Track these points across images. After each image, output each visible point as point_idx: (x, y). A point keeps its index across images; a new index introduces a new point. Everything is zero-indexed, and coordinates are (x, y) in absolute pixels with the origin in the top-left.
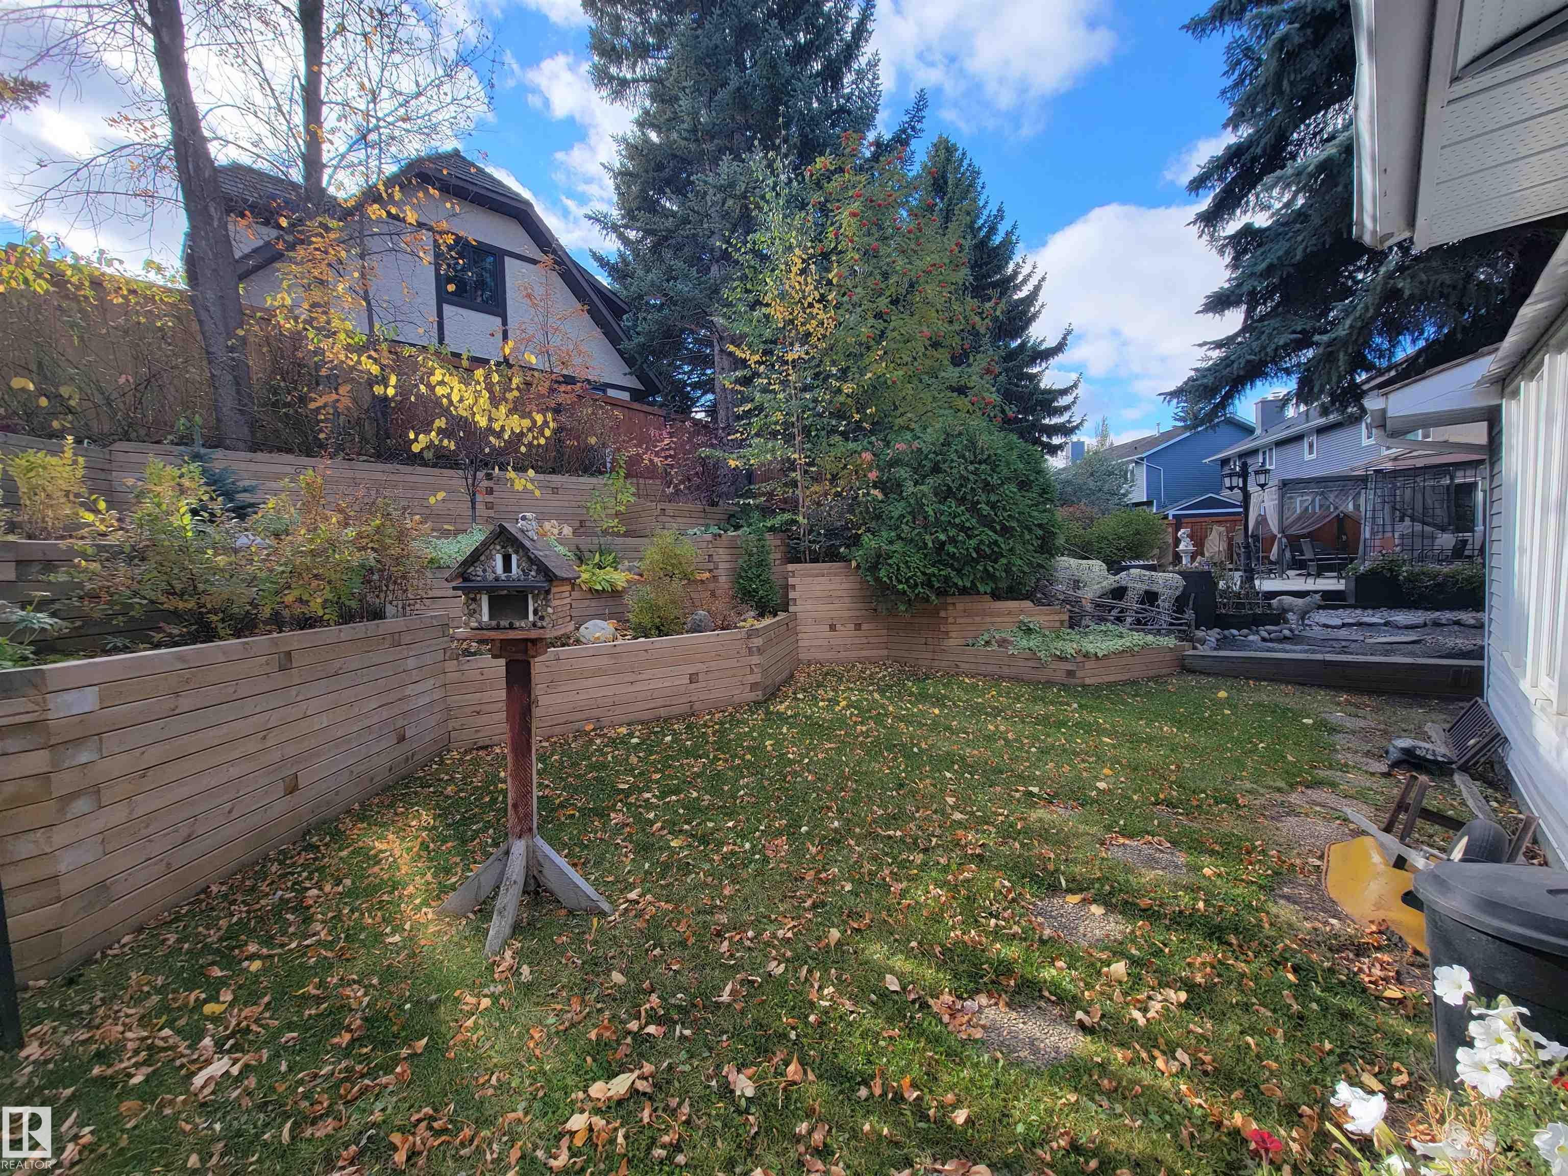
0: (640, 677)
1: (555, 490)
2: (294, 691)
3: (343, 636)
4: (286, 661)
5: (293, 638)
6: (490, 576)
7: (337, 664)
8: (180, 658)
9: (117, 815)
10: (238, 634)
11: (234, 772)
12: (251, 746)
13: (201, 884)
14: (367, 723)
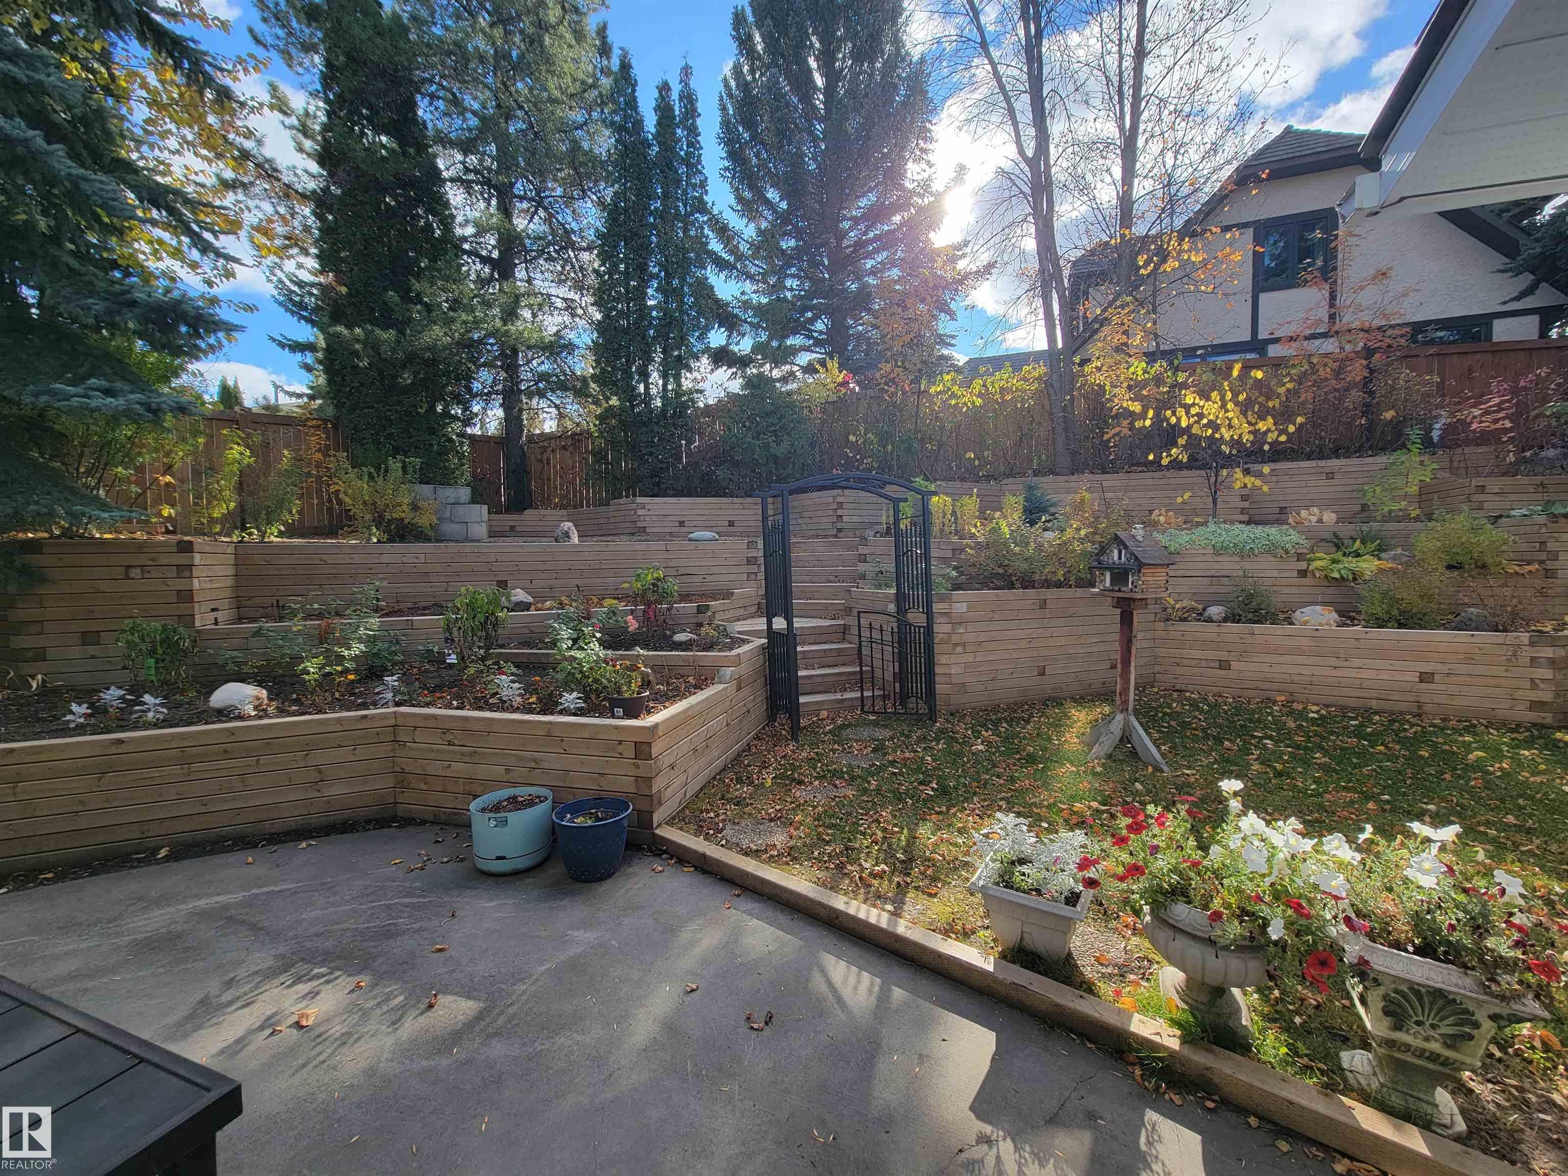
0: (1345, 664)
1: (1330, 476)
2: (1046, 621)
3: (1078, 595)
4: (1043, 604)
5: (1050, 594)
6: (1111, 561)
7: (1072, 611)
8: (997, 595)
9: (970, 658)
10: (1025, 587)
11: (1015, 655)
12: (1023, 644)
13: (997, 702)
14: (1089, 650)
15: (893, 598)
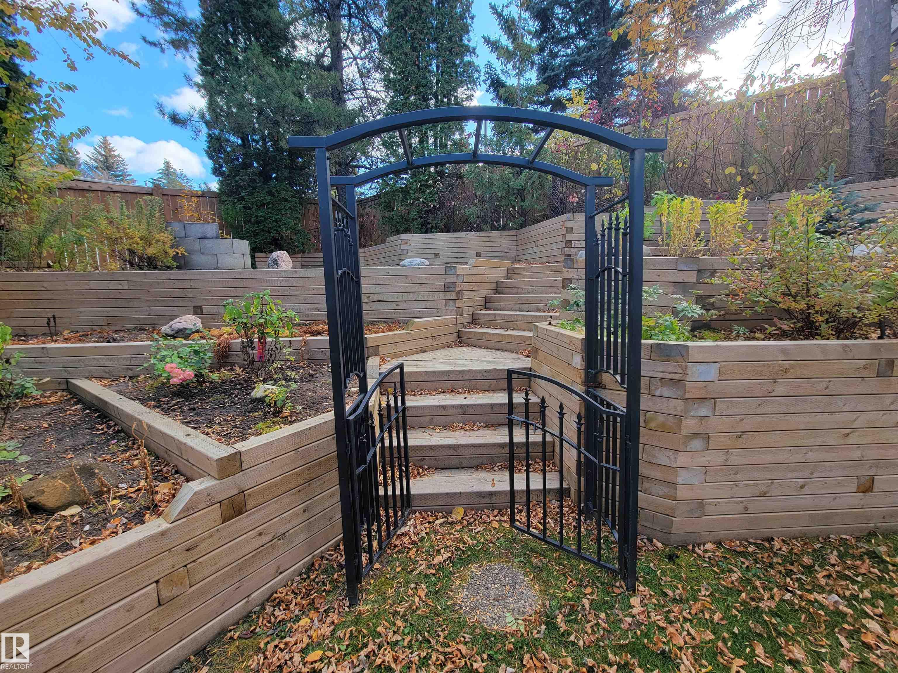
4: (887, 368)
8: (784, 350)
9: (717, 458)
12: (832, 439)
13: (767, 532)
15: (579, 346)
